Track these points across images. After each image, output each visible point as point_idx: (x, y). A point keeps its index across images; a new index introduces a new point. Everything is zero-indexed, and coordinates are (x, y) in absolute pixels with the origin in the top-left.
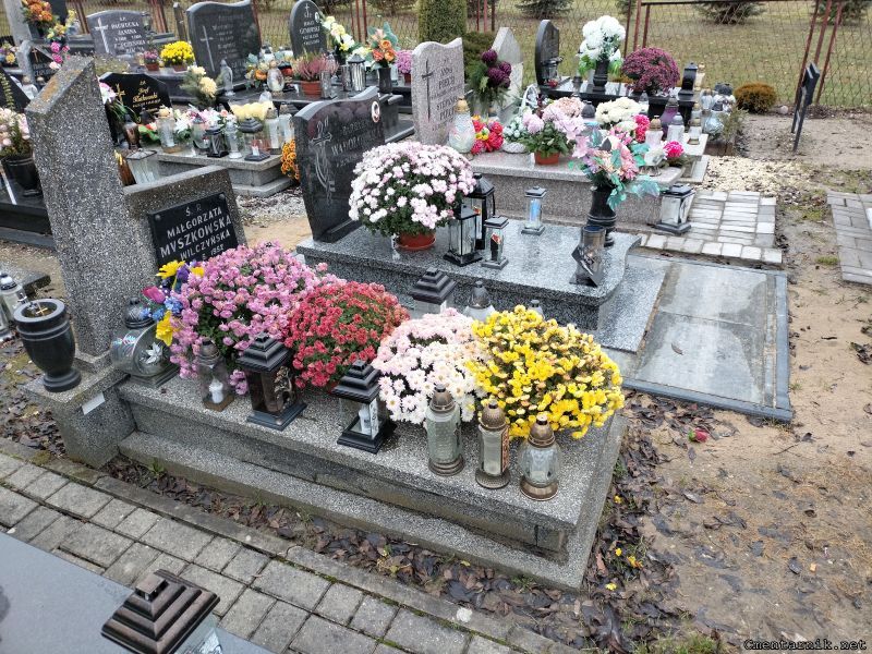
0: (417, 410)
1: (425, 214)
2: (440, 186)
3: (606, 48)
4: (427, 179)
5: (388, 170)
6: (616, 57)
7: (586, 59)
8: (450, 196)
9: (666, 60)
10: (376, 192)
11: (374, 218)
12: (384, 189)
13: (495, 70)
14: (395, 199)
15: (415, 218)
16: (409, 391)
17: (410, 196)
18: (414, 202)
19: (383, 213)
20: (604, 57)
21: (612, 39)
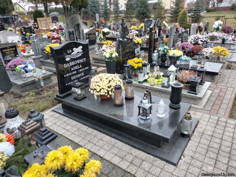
0: (208, 55)
1: (200, 42)
2: (202, 39)
3: (219, 26)
4: (200, 38)
5: (195, 37)
6: (220, 28)
7: (214, 28)
8: (203, 40)
9: (230, 28)
10: (193, 40)
11: (193, 43)
12: (194, 40)
13: (200, 29)
14: (196, 41)
15: (199, 43)
16: (207, 53)
17: (198, 40)
18: (199, 41)
19: (194, 42)
20: (218, 27)
21: (220, 24)
